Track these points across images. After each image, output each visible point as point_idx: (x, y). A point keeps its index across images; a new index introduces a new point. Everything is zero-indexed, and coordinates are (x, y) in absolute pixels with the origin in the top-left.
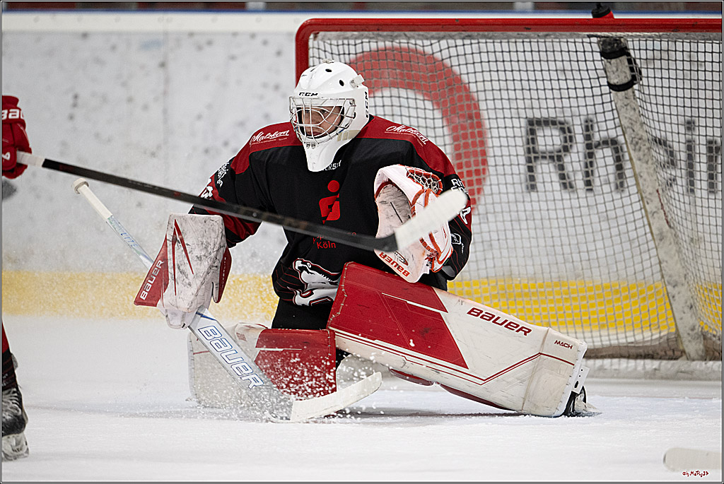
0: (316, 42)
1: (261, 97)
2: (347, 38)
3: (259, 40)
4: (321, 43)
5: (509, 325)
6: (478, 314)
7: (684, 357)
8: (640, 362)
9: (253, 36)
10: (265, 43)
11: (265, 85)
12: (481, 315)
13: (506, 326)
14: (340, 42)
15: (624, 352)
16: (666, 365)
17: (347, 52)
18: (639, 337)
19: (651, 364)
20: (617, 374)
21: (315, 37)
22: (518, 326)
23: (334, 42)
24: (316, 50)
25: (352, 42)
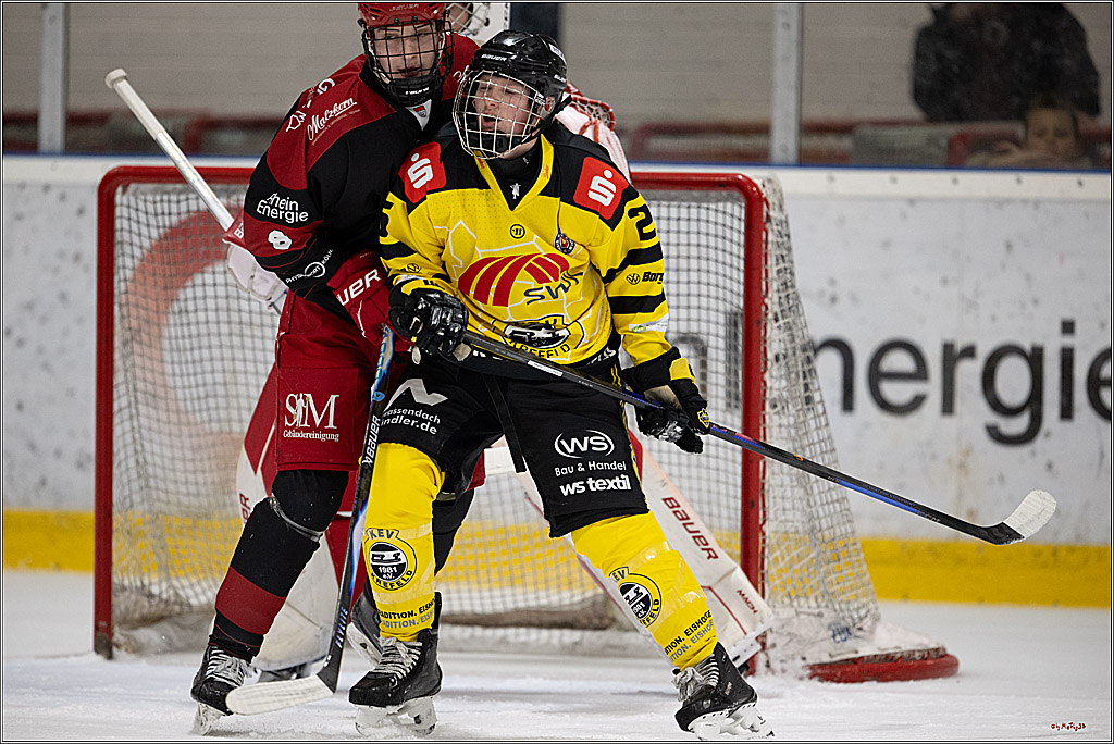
0: (125, 198)
1: (56, 271)
2: (168, 193)
3: (54, 194)
4: (132, 199)
5: (698, 538)
6: (673, 507)
7: (615, 627)
8: (556, 633)
9: (47, 188)
10: (63, 197)
11: (61, 255)
12: (676, 509)
13: (694, 537)
14: (158, 198)
15: (534, 619)
16: (590, 636)
17: (166, 211)
18: (555, 599)
19: (569, 636)
20: (524, 648)
21: (124, 191)
22: (707, 544)
23: (150, 198)
24: (125, 209)
25: (174, 198)
